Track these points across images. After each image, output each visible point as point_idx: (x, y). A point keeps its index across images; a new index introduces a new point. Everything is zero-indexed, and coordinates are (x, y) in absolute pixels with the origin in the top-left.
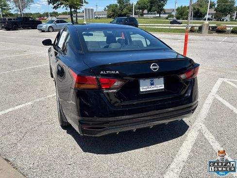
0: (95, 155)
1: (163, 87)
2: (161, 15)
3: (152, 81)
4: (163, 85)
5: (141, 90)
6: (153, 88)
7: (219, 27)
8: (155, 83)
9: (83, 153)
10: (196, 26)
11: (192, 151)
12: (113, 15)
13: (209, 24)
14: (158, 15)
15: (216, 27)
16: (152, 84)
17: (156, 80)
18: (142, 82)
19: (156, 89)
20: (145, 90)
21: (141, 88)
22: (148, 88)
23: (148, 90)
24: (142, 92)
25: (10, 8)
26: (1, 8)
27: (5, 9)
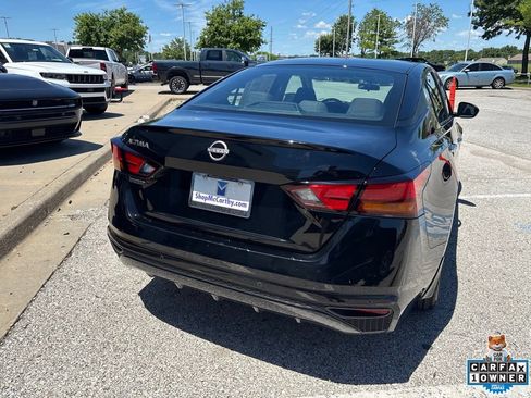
3: (222, 184)
4: (248, 204)
5: (194, 199)
6: (221, 201)
8: (227, 192)
16: (221, 193)
17: (231, 186)
18: (198, 180)
19: (229, 206)
20: (203, 201)
21: (194, 193)
22: (210, 198)
23: (207, 202)
24: (196, 203)
25: (397, 42)
26: (381, 41)
27: (386, 43)
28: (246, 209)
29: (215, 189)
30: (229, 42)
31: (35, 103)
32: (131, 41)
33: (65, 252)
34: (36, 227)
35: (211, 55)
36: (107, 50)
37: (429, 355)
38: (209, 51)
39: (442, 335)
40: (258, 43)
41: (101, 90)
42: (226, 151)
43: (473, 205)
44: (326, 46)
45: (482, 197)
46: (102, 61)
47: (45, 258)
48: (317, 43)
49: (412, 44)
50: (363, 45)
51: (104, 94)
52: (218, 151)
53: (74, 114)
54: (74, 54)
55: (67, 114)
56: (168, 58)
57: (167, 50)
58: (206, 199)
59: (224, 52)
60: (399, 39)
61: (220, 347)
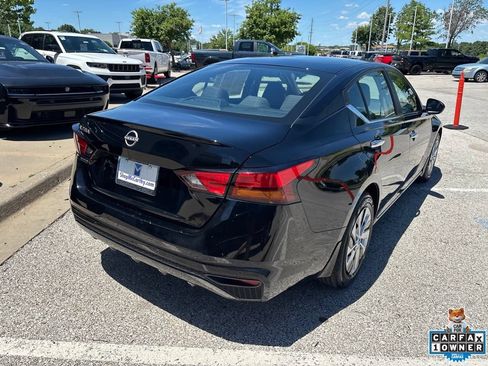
4: (155, 184)
5: (119, 177)
6: (137, 181)
8: (141, 173)
16: (137, 173)
19: (141, 185)
20: (124, 180)
21: (119, 173)
22: (130, 178)
23: (128, 180)
24: (120, 181)
25: (433, 33)
26: (417, 32)
27: (422, 34)
28: (153, 188)
29: (133, 171)
30: (265, 34)
31: (68, 89)
32: (178, 33)
33: (59, 214)
34: (45, 193)
35: (244, 46)
36: (152, 41)
37: (321, 327)
38: (242, 43)
39: (343, 312)
40: (291, 35)
41: (137, 77)
42: (137, 139)
43: (442, 197)
44: (362, 36)
45: (456, 190)
46: (147, 52)
47: (42, 217)
48: (354, 34)
49: (449, 35)
50: (400, 36)
51: (139, 81)
52: (131, 139)
53: (100, 99)
54: (125, 45)
55: (94, 99)
56: (214, 47)
57: (214, 40)
58: (127, 178)
59: (255, 44)
60: (436, 31)
61: (145, 301)
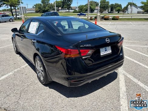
0: (76, 98)
1: (111, 52)
2: (70, 10)
4: (111, 50)
5: (101, 55)
7: (105, 17)
8: (107, 50)
9: (67, 99)
10: (93, 17)
11: (126, 86)
12: (39, 11)
13: (100, 16)
14: (68, 11)
15: (104, 17)
16: (106, 51)
17: (107, 48)
18: (101, 49)
19: (108, 53)
21: (101, 53)
23: (104, 54)
29: (105, 50)
